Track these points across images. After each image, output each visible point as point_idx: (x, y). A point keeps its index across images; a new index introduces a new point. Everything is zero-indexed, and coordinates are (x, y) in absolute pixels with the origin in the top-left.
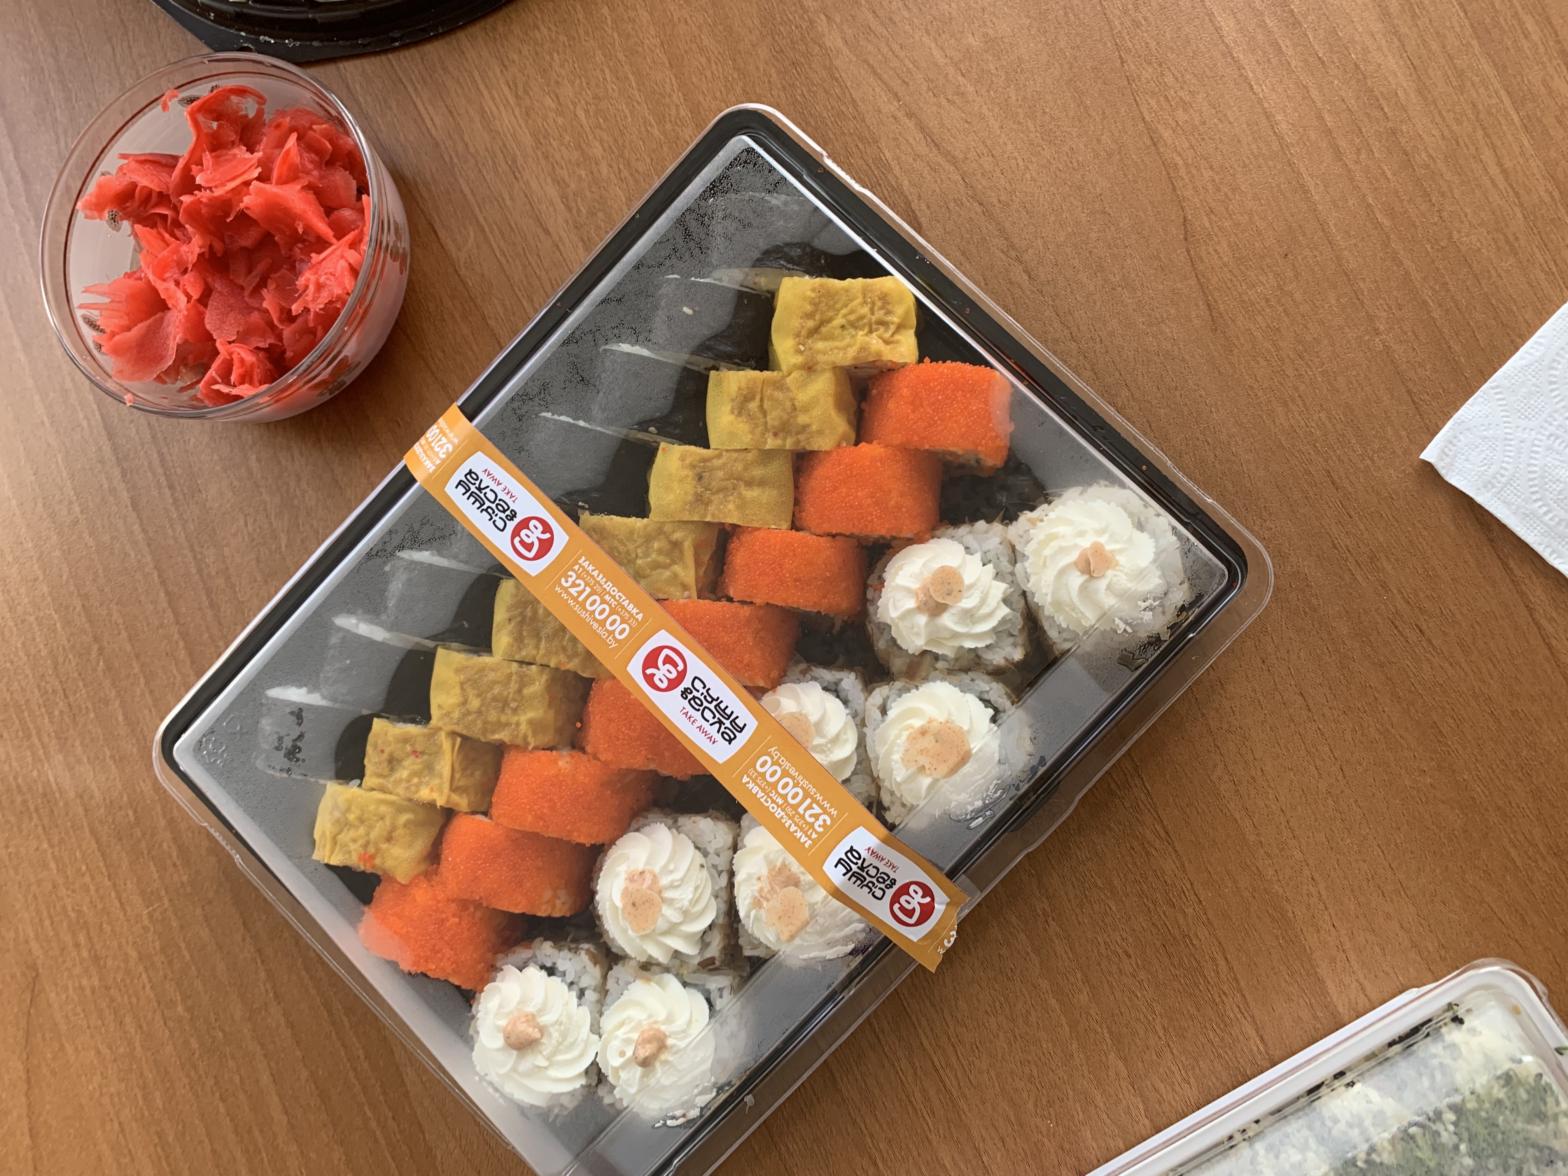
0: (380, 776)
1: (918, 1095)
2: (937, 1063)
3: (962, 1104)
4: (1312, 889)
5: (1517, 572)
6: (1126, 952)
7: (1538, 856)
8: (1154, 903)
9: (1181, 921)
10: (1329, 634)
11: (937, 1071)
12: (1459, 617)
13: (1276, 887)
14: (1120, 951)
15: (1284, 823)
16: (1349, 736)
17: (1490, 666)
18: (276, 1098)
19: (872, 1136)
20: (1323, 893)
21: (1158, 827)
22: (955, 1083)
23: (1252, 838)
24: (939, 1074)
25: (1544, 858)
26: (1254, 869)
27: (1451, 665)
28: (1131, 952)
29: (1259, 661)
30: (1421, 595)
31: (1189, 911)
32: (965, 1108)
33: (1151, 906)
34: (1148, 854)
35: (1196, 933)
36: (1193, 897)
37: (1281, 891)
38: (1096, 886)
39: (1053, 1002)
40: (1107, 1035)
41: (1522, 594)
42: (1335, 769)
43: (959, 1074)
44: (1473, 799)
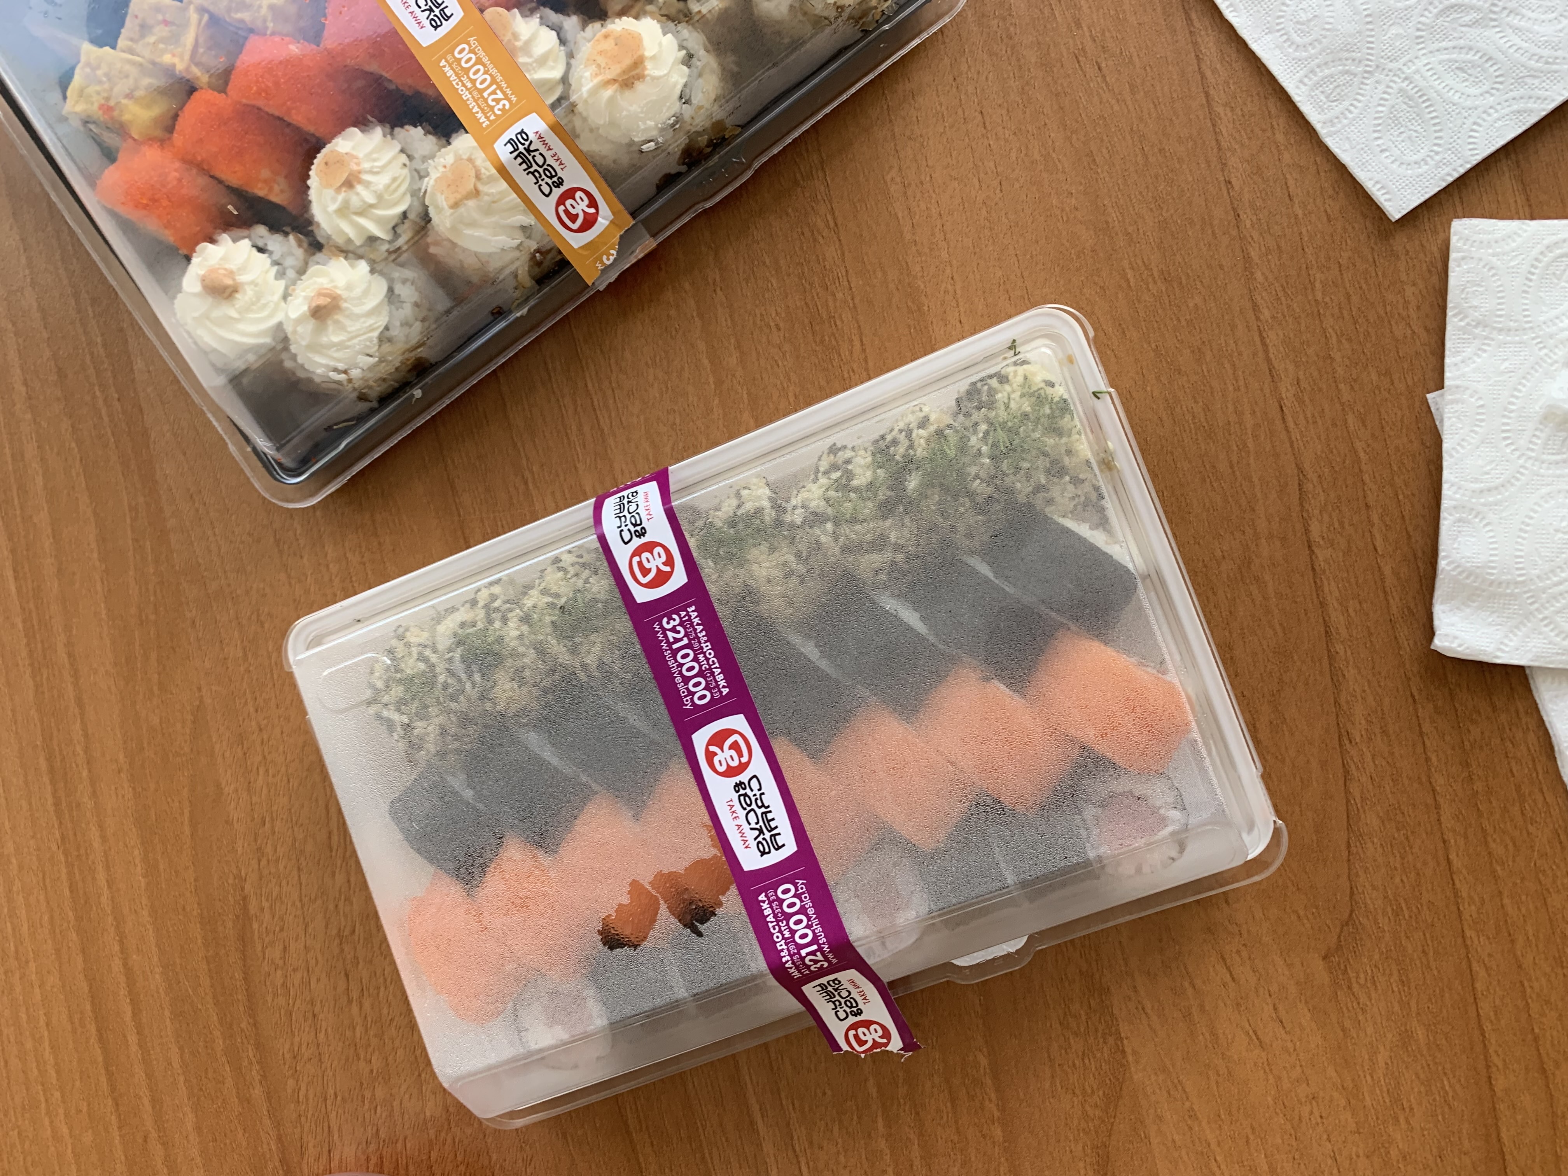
0: (131, 40)
1: (574, 427)
2: (596, 403)
3: (611, 441)
4: (950, 288)
5: (1197, 24)
6: (777, 325)
7: (1150, 280)
8: (811, 284)
9: (831, 304)
10: (1019, 60)
11: (594, 410)
12: (1136, 59)
13: (920, 283)
14: (772, 324)
15: (939, 226)
16: (1013, 155)
17: (1152, 106)
18: (18, 371)
19: (528, 459)
20: (958, 292)
21: (829, 217)
22: (608, 421)
23: (908, 236)
24: (596, 414)
25: (1155, 283)
26: (904, 264)
27: (1118, 101)
28: (782, 325)
29: (951, 78)
30: (1107, 34)
31: (839, 295)
32: (612, 444)
33: (807, 286)
34: (815, 240)
35: (840, 316)
36: (846, 283)
37: (922, 286)
38: (764, 263)
39: (706, 362)
40: (745, 396)
41: (1195, 44)
42: (996, 183)
43: (613, 414)
44: (1107, 222)
